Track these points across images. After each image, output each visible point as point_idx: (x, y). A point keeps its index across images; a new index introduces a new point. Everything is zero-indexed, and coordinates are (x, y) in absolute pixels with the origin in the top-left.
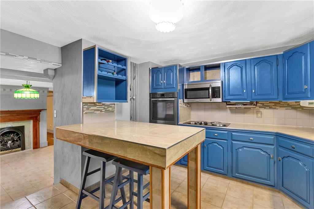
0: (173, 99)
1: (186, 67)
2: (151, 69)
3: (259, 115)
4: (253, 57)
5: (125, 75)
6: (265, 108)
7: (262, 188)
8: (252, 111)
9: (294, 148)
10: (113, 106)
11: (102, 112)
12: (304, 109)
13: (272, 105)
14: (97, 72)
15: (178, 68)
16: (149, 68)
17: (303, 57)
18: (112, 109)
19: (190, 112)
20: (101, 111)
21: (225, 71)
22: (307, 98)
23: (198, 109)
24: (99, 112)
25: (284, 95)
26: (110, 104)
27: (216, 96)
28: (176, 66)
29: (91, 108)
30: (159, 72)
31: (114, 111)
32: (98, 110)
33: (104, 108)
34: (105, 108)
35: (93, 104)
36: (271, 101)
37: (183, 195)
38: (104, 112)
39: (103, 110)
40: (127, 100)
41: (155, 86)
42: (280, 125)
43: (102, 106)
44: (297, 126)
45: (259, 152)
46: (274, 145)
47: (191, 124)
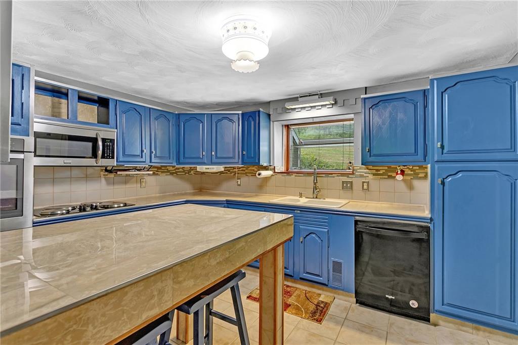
3: (143, 184)
8: (135, 179)
13: (155, 171)
25: (178, 159)
27: (107, 156)
42: (162, 194)
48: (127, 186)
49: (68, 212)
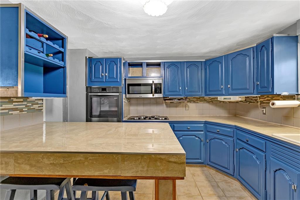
0: (118, 94)
1: (128, 61)
2: (87, 58)
3: (187, 108)
4: (186, 61)
5: (63, 59)
6: (190, 102)
7: (195, 166)
8: (182, 105)
9: (219, 132)
10: (40, 102)
11: (23, 111)
12: (214, 103)
13: (195, 100)
14: (23, 48)
15: (123, 61)
16: (86, 57)
17: (220, 65)
18: (39, 107)
19: (129, 107)
20: (21, 110)
21: (164, 70)
22: (222, 95)
23: (138, 104)
24: (18, 112)
25: (206, 92)
26: (36, 100)
27: (158, 92)
28: (120, 59)
29: (3, 105)
30: (99, 63)
31: (42, 109)
32: (16, 109)
33: (26, 106)
34: (28, 106)
35: (7, 100)
36: (194, 96)
37: (140, 195)
38: (26, 112)
39: (24, 108)
40: (66, 94)
41: (94, 78)
42: (200, 115)
43: (23, 103)
44: (209, 115)
45: (194, 138)
46: (203, 131)
47: (135, 119)
48: (178, 109)
49: (139, 119)
